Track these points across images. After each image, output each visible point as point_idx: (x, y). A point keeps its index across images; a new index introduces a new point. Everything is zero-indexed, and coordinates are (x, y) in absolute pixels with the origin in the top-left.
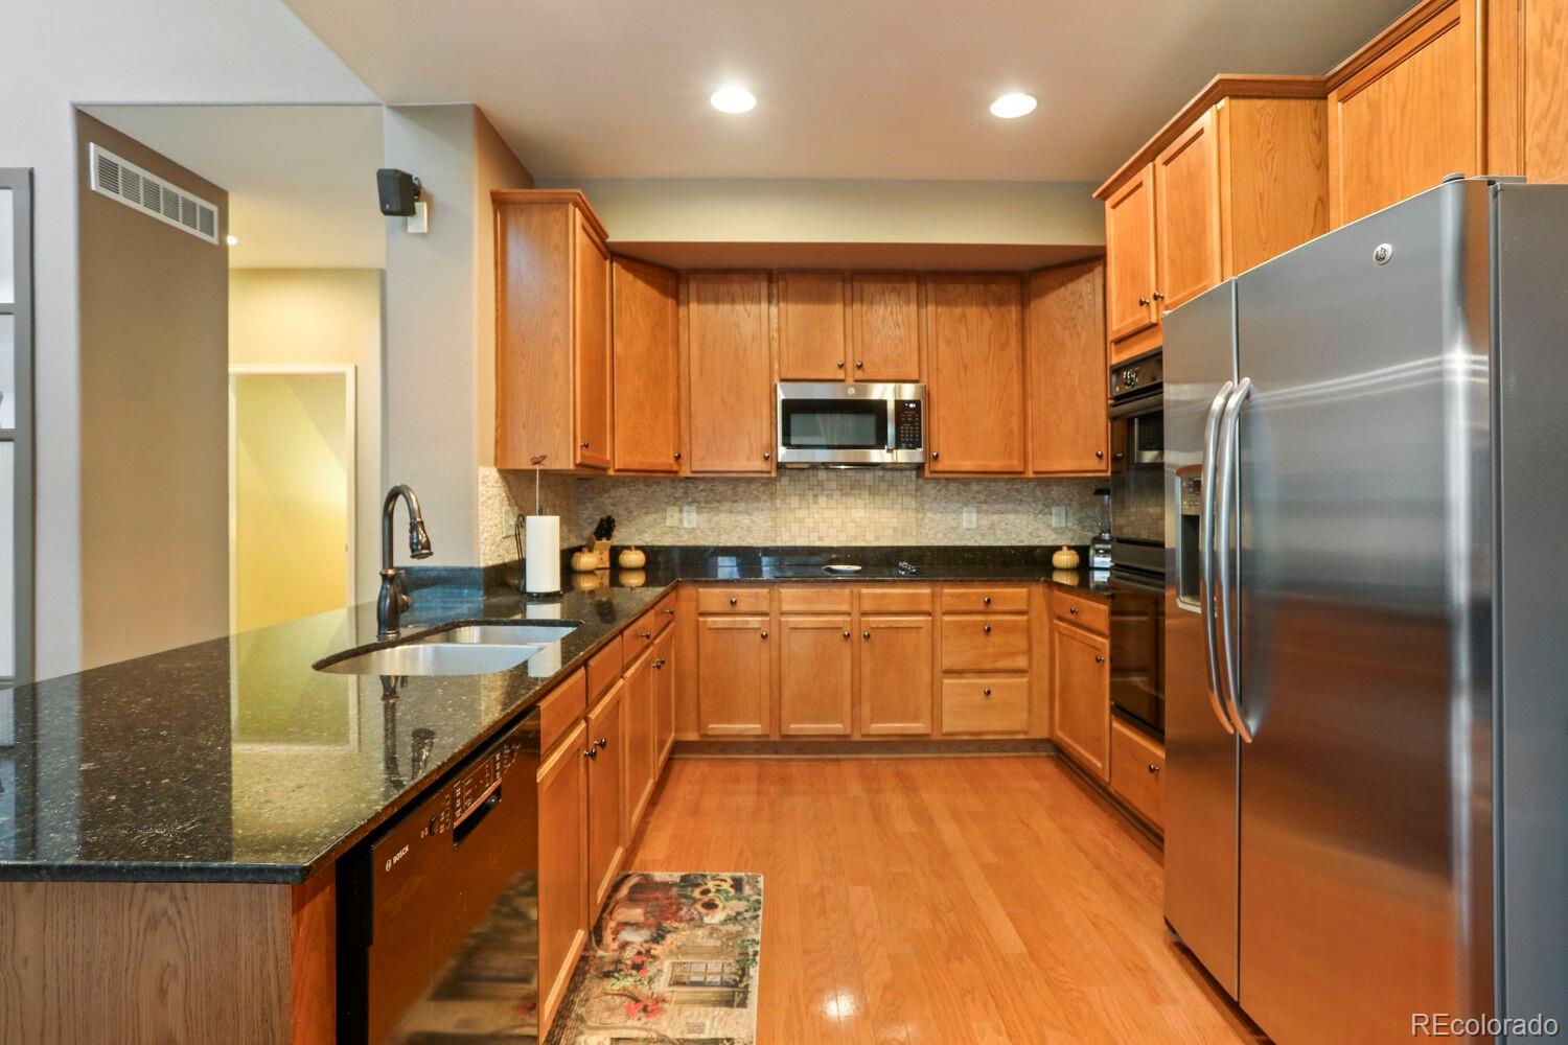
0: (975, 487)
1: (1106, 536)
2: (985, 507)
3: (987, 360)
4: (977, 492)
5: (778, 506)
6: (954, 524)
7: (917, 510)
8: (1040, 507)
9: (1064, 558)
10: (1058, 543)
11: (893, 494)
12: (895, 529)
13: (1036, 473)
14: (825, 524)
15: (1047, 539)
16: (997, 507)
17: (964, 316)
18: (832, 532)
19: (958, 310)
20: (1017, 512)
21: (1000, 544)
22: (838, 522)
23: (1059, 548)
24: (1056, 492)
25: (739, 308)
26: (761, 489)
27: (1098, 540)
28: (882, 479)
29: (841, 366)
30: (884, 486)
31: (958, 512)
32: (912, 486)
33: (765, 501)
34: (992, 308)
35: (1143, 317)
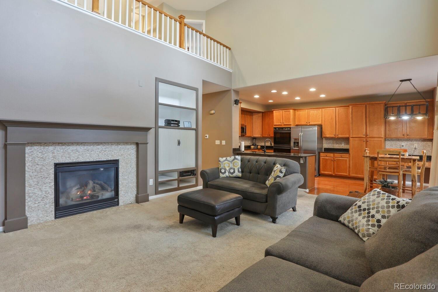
3: (250, 123)
34: (250, 116)
35: (280, 124)
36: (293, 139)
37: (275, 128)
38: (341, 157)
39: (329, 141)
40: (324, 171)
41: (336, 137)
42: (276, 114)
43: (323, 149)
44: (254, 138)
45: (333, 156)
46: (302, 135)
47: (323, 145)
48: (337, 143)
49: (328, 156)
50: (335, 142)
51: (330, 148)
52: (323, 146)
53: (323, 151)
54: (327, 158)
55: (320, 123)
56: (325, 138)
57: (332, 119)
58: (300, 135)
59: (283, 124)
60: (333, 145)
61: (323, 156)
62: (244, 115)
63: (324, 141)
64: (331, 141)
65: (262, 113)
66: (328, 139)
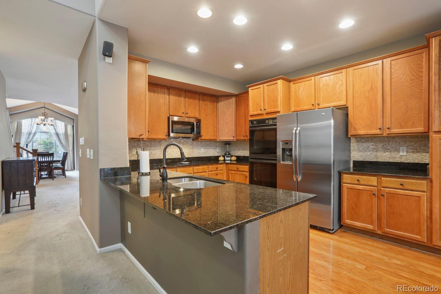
0: (203, 143)
1: (227, 153)
2: (205, 147)
3: (211, 114)
4: (204, 144)
5: (162, 148)
6: (199, 151)
7: (192, 149)
8: (215, 147)
9: (221, 158)
11: (187, 144)
12: (188, 153)
13: (219, 140)
14: (173, 153)
15: (216, 154)
16: (207, 147)
17: (207, 104)
18: (174, 154)
19: (206, 102)
20: (211, 149)
21: (208, 156)
22: (176, 152)
23: (220, 156)
24: (218, 144)
25: (160, 95)
26: (158, 143)
27: (225, 154)
28: (185, 141)
29: (183, 113)
30: (185, 143)
31: (200, 149)
32: (191, 143)
33: (159, 147)
34: (212, 103)
35: (260, 112)
36: (281, 141)
37: (252, 122)
38: (401, 187)
39: (365, 145)
40: (352, 219)
41: (385, 135)
42: (253, 93)
43: (352, 162)
44: (227, 143)
45: (375, 184)
46: (298, 132)
47: (352, 155)
48: (386, 150)
49: (362, 183)
50: (380, 145)
51: (368, 160)
52: (350, 157)
53: (352, 170)
54: (361, 187)
55: (342, 103)
56: (356, 138)
57: (372, 89)
58: (294, 132)
59: (266, 112)
60: (374, 153)
61: (348, 181)
62: (197, 101)
63: (354, 145)
64: (371, 145)
65: (236, 96)
66: (363, 140)
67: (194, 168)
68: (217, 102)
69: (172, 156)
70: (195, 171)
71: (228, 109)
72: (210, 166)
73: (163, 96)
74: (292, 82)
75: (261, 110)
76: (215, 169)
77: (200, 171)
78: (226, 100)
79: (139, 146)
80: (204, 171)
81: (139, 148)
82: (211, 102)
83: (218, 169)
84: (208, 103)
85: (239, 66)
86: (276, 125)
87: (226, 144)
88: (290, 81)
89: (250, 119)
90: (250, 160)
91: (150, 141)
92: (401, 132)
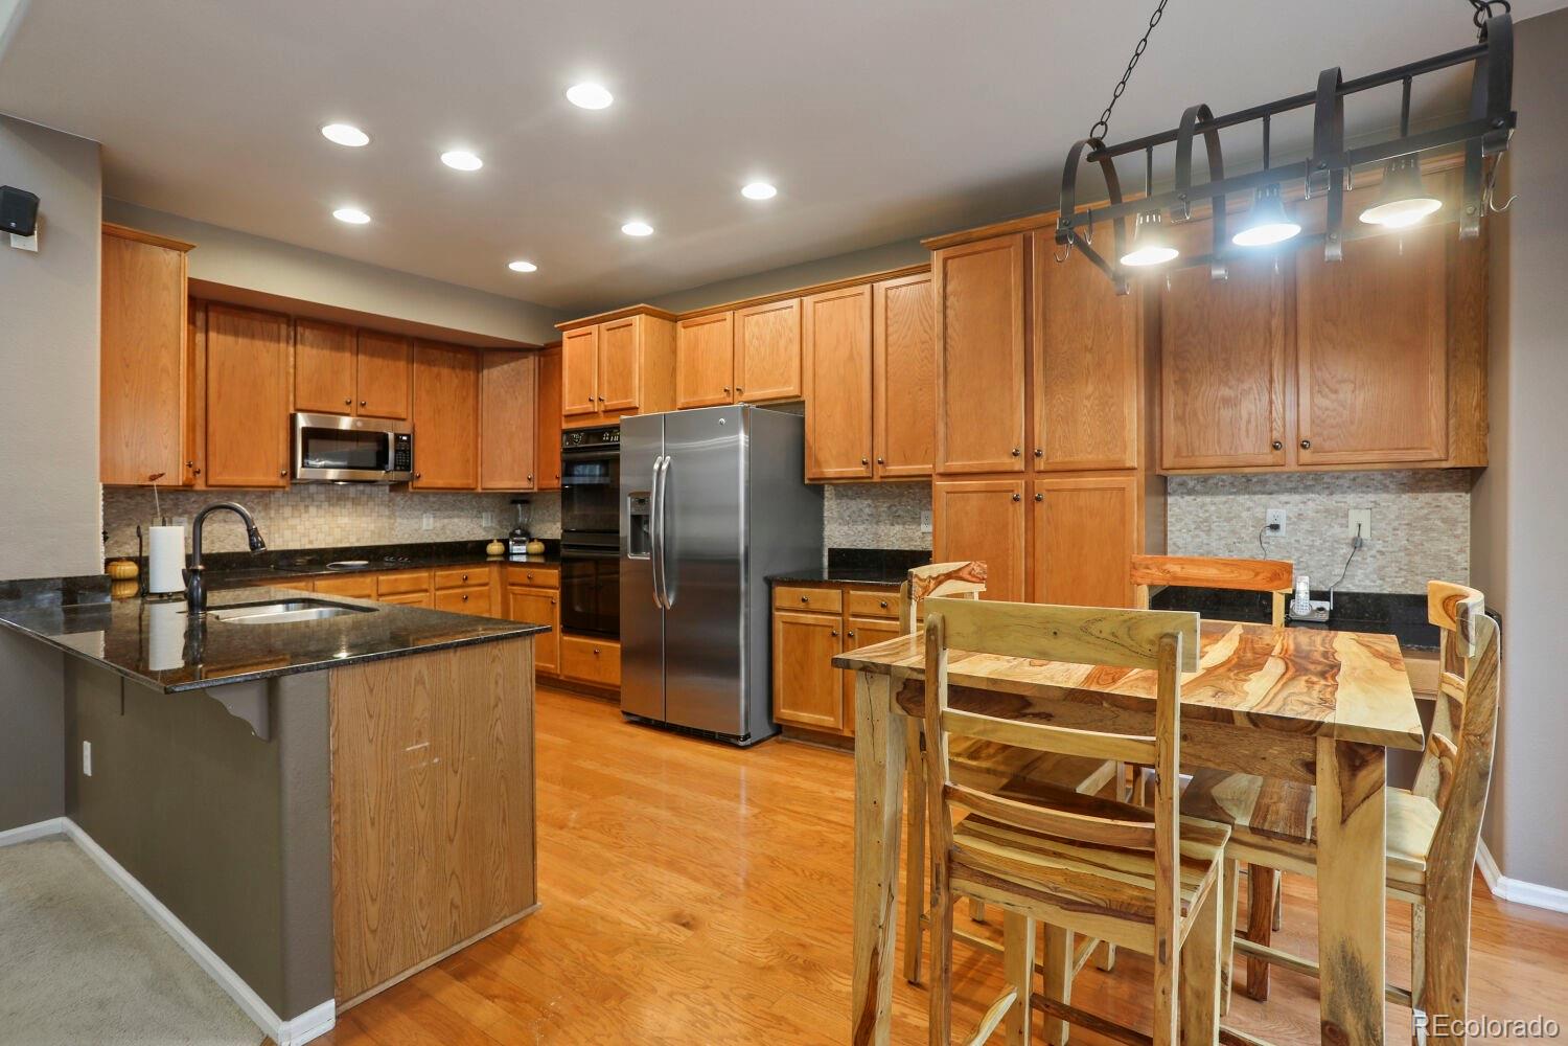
0: (432, 499)
1: (518, 532)
2: (438, 513)
3: (453, 408)
4: (434, 503)
5: (272, 515)
6: (416, 526)
7: (389, 517)
8: (475, 513)
9: (495, 548)
10: (490, 538)
11: (371, 504)
12: (373, 532)
13: (483, 489)
14: (315, 530)
15: (481, 536)
16: (447, 513)
17: (438, 375)
18: (321, 536)
19: (435, 370)
20: (459, 517)
21: (449, 540)
22: (326, 528)
23: (491, 541)
24: (485, 501)
25: (259, 344)
26: (256, 501)
27: (513, 534)
28: (363, 492)
29: (349, 403)
30: (364, 498)
31: (420, 518)
32: (386, 498)
33: (260, 512)
34: (458, 371)
35: (589, 407)
36: (630, 495)
37: (567, 432)
38: (883, 612)
39: (854, 505)
40: (794, 706)
41: (876, 479)
43: (826, 554)
44: (520, 499)
45: (838, 608)
46: (664, 467)
47: (826, 533)
48: (896, 519)
49: (813, 606)
50: (884, 508)
51: (860, 546)
52: (820, 538)
53: (826, 576)
54: (809, 618)
56: (835, 485)
57: (851, 358)
58: (656, 466)
59: (602, 408)
60: (873, 528)
61: (786, 604)
62: (402, 364)
63: (831, 506)
64: (864, 505)
65: (541, 349)
66: (850, 493)
67: (381, 578)
68: (479, 369)
69: (311, 542)
70: (383, 589)
71: (514, 392)
72: (439, 573)
73: (273, 346)
74: (680, 323)
75: (590, 400)
76: (460, 583)
77: (403, 589)
78: (506, 362)
79: (180, 511)
80: (417, 588)
81: (180, 515)
82: (453, 368)
83: (469, 582)
84: (445, 371)
85: (522, 267)
86: (617, 447)
87: (514, 502)
88: (675, 319)
89: (565, 426)
90: (564, 552)
91: (225, 492)
92: (904, 474)
